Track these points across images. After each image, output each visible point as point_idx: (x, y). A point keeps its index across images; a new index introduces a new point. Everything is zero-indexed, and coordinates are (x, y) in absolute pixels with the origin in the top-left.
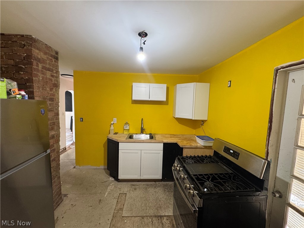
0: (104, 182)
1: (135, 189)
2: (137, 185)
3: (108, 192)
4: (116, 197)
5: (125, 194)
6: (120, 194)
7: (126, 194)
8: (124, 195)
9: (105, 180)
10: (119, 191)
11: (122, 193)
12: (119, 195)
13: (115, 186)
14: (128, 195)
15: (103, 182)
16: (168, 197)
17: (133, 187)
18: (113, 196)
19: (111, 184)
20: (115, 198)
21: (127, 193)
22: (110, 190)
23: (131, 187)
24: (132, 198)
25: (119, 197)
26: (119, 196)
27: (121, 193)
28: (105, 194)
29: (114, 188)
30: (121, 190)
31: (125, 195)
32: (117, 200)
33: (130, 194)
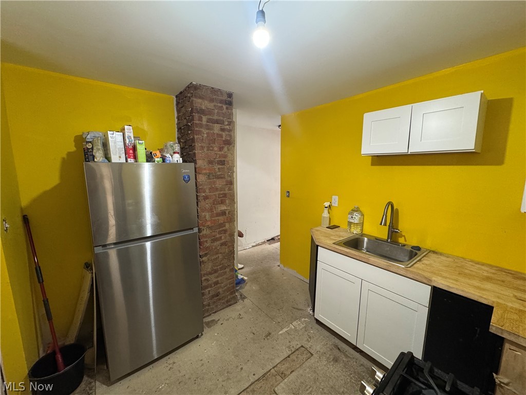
0: (297, 309)
1: (336, 360)
2: (347, 356)
3: (289, 328)
4: (293, 347)
5: (311, 354)
6: (302, 346)
7: (312, 355)
8: (306, 354)
9: (300, 307)
10: (305, 339)
11: (306, 349)
12: (299, 348)
13: (305, 327)
14: (312, 360)
15: (294, 308)
17: (336, 352)
18: (290, 342)
19: (303, 319)
20: (289, 347)
21: (315, 355)
22: (293, 328)
23: (331, 350)
24: (315, 372)
25: (297, 352)
26: (297, 349)
27: (306, 346)
28: (282, 329)
29: (301, 329)
30: (309, 342)
31: (309, 354)
32: (290, 353)
33: (318, 362)
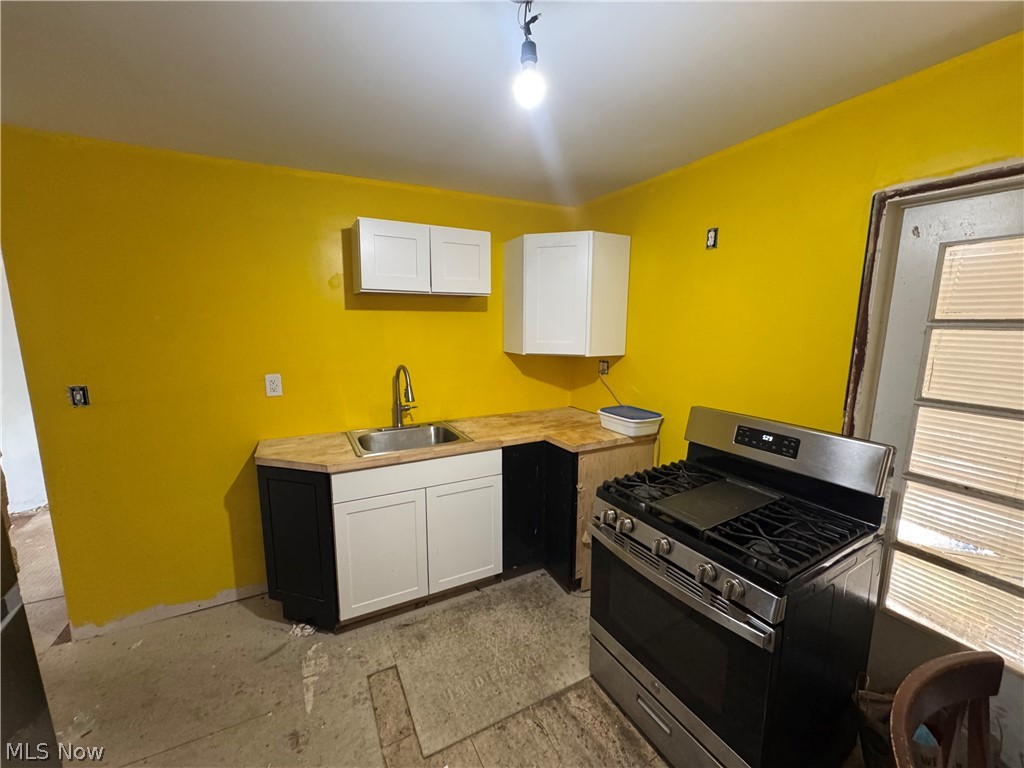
0: (272, 654)
1: (422, 637)
2: (423, 622)
3: (312, 688)
4: (360, 693)
5: (392, 668)
6: (369, 677)
7: (395, 667)
8: (388, 676)
9: (273, 644)
10: (358, 666)
11: (378, 672)
12: (369, 683)
13: (332, 657)
14: (404, 671)
15: (266, 658)
16: (547, 624)
17: (408, 631)
18: (345, 696)
19: (310, 653)
20: (355, 702)
21: (398, 663)
22: (316, 678)
23: (401, 636)
24: (426, 674)
25: (374, 690)
26: (370, 688)
27: (372, 671)
28: (302, 702)
29: (331, 665)
30: (367, 662)
31: (390, 672)
32: (368, 704)
33: (411, 663)
